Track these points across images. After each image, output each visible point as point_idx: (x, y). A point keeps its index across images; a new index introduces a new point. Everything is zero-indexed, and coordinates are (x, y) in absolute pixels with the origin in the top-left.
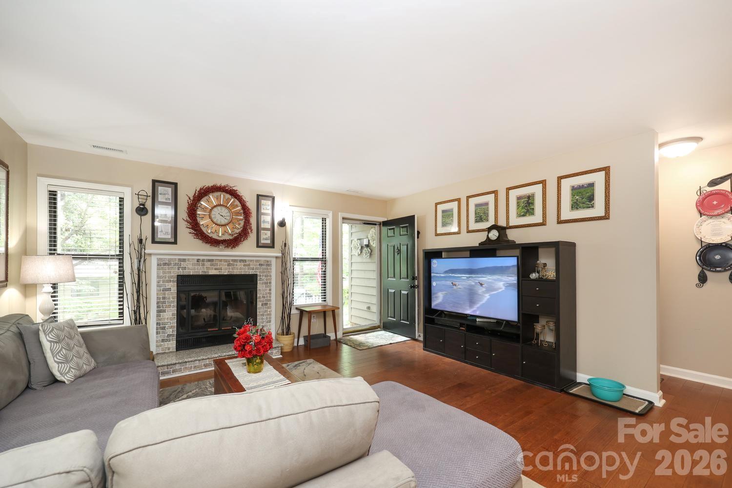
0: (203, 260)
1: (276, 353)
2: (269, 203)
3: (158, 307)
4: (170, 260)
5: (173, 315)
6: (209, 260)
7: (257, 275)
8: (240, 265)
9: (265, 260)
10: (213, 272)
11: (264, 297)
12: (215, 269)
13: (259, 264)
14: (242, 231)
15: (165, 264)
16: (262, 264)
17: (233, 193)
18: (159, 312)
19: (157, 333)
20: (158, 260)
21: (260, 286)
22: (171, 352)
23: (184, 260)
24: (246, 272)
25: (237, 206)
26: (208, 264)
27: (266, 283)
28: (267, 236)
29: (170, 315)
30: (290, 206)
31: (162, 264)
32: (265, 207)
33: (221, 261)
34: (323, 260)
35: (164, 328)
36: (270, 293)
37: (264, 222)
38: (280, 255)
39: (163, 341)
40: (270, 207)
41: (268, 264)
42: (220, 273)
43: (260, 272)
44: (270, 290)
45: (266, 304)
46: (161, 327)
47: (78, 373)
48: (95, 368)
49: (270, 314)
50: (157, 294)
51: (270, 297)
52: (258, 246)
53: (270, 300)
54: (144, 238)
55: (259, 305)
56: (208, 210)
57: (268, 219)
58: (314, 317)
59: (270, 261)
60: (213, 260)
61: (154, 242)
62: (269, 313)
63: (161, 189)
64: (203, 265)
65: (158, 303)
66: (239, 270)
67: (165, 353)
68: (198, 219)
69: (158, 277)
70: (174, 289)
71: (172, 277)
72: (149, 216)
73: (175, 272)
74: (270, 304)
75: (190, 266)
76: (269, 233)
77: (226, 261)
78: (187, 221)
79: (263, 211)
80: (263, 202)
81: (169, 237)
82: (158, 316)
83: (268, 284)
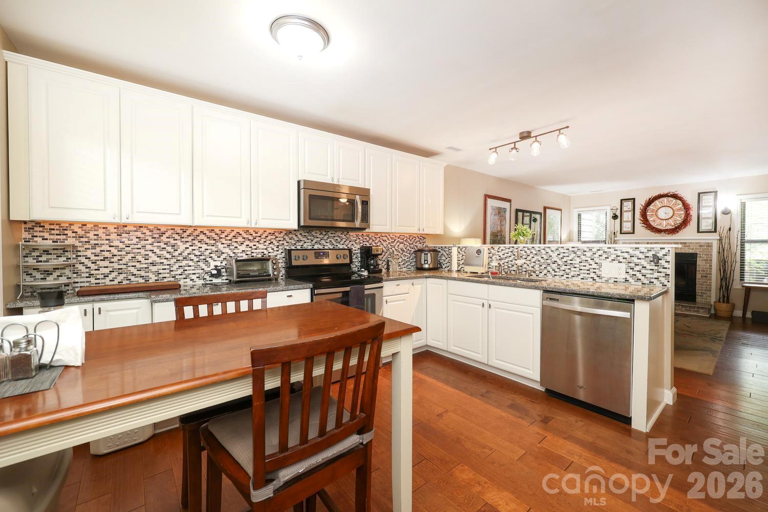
0: (651, 243)
2: (711, 197)
6: (656, 243)
7: (697, 253)
9: (706, 242)
11: (704, 271)
13: (699, 246)
14: (683, 222)
16: (702, 246)
17: (675, 196)
21: (700, 263)
23: (638, 243)
25: (679, 205)
27: (706, 260)
28: (708, 224)
32: (706, 201)
33: (664, 243)
36: (710, 268)
37: (705, 212)
38: (718, 238)
40: (712, 201)
41: (710, 245)
43: (700, 251)
44: (711, 266)
45: (706, 276)
49: (710, 285)
51: (710, 271)
52: (699, 232)
54: (616, 232)
56: (655, 211)
57: (710, 209)
59: (711, 243)
60: (658, 242)
61: (621, 233)
62: (709, 283)
63: (625, 203)
68: (648, 217)
72: (619, 219)
74: (710, 277)
76: (710, 221)
77: (668, 243)
78: (640, 219)
79: (704, 204)
80: (705, 197)
81: (630, 230)
83: (708, 261)
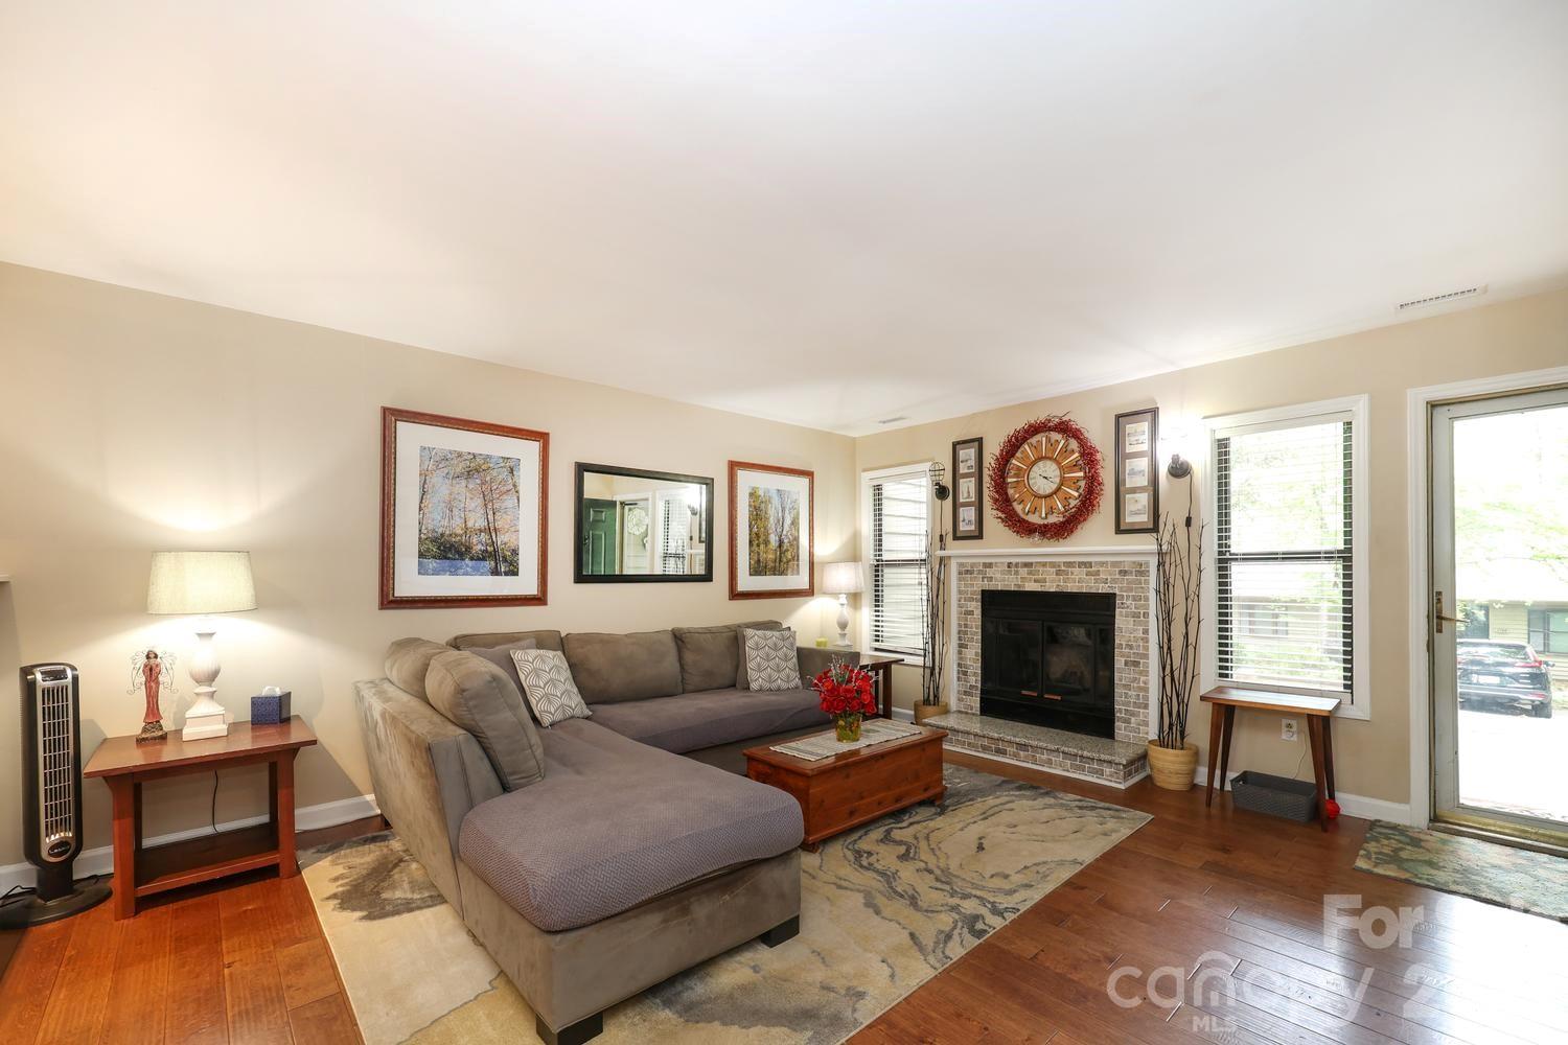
0: (1017, 565)
1: (1111, 776)
2: (1145, 426)
3: (960, 639)
4: (973, 565)
5: (976, 654)
6: (1026, 565)
7: (1115, 594)
8: (1079, 573)
9: (1134, 563)
10: (1031, 587)
11: (1131, 647)
12: (1035, 581)
13: (1120, 572)
14: (1083, 501)
15: (967, 572)
16: (1126, 572)
17: (1065, 428)
18: (961, 646)
19: (958, 680)
20: (961, 565)
21: (1122, 621)
22: (973, 714)
23: (990, 565)
24: (1091, 588)
25: (1073, 452)
26: (1023, 571)
27: (1136, 615)
28: (1139, 506)
29: (974, 651)
30: (1205, 418)
31: (965, 572)
32: (1133, 439)
33: (1044, 565)
34: (1346, 557)
35: (965, 673)
36: (1146, 640)
37: (1133, 473)
39: (965, 693)
40: (1146, 437)
41: (1141, 571)
42: (1043, 589)
43: (1121, 589)
44: (1146, 632)
45: (1136, 664)
46: (963, 673)
47: (767, 685)
48: (797, 688)
49: (1146, 690)
50: (959, 618)
51: (1146, 648)
52: (1119, 530)
53: (1146, 656)
54: (944, 534)
55: (1119, 662)
56: (1023, 472)
57: (1143, 464)
58: (1289, 726)
59: (1147, 563)
60: (1032, 564)
62: (1142, 685)
63: (962, 454)
64: (1017, 573)
65: (959, 632)
66: (1078, 583)
67: (967, 713)
68: (1009, 491)
69: (960, 592)
70: (978, 613)
71: (973, 593)
72: (950, 499)
73: (980, 584)
74: (1146, 665)
75: (998, 576)
76: (1143, 499)
77: (1053, 565)
78: (994, 499)
79: (1129, 449)
80: (1130, 428)
81: (973, 528)
82: (960, 653)
83: (1140, 616)
